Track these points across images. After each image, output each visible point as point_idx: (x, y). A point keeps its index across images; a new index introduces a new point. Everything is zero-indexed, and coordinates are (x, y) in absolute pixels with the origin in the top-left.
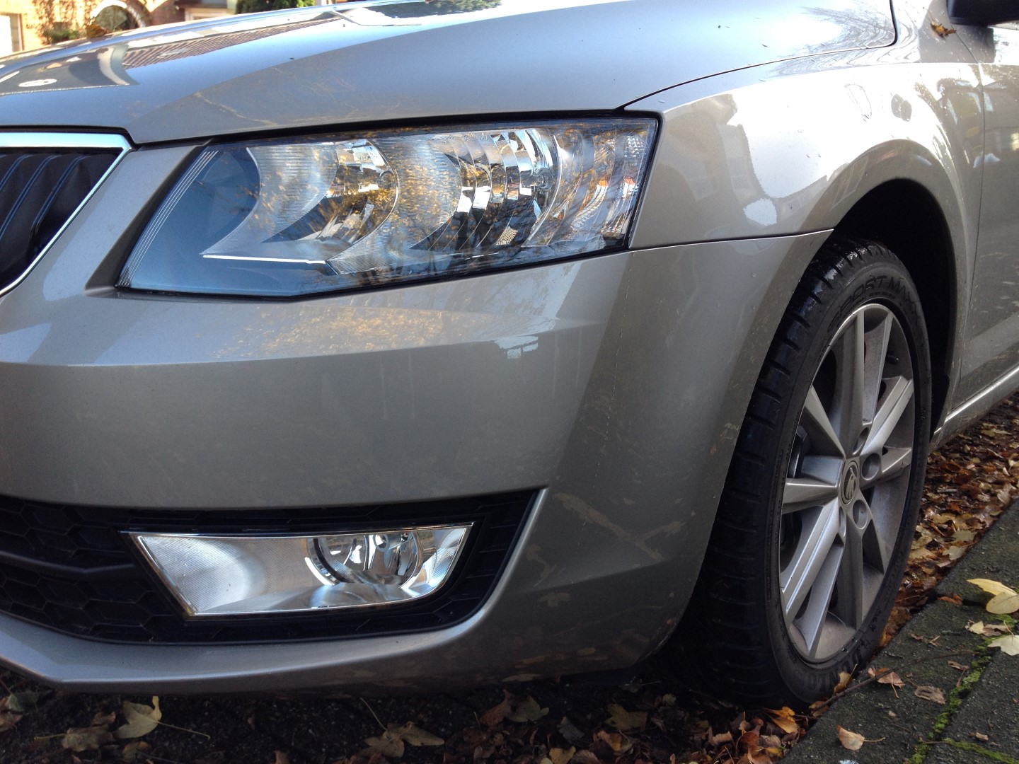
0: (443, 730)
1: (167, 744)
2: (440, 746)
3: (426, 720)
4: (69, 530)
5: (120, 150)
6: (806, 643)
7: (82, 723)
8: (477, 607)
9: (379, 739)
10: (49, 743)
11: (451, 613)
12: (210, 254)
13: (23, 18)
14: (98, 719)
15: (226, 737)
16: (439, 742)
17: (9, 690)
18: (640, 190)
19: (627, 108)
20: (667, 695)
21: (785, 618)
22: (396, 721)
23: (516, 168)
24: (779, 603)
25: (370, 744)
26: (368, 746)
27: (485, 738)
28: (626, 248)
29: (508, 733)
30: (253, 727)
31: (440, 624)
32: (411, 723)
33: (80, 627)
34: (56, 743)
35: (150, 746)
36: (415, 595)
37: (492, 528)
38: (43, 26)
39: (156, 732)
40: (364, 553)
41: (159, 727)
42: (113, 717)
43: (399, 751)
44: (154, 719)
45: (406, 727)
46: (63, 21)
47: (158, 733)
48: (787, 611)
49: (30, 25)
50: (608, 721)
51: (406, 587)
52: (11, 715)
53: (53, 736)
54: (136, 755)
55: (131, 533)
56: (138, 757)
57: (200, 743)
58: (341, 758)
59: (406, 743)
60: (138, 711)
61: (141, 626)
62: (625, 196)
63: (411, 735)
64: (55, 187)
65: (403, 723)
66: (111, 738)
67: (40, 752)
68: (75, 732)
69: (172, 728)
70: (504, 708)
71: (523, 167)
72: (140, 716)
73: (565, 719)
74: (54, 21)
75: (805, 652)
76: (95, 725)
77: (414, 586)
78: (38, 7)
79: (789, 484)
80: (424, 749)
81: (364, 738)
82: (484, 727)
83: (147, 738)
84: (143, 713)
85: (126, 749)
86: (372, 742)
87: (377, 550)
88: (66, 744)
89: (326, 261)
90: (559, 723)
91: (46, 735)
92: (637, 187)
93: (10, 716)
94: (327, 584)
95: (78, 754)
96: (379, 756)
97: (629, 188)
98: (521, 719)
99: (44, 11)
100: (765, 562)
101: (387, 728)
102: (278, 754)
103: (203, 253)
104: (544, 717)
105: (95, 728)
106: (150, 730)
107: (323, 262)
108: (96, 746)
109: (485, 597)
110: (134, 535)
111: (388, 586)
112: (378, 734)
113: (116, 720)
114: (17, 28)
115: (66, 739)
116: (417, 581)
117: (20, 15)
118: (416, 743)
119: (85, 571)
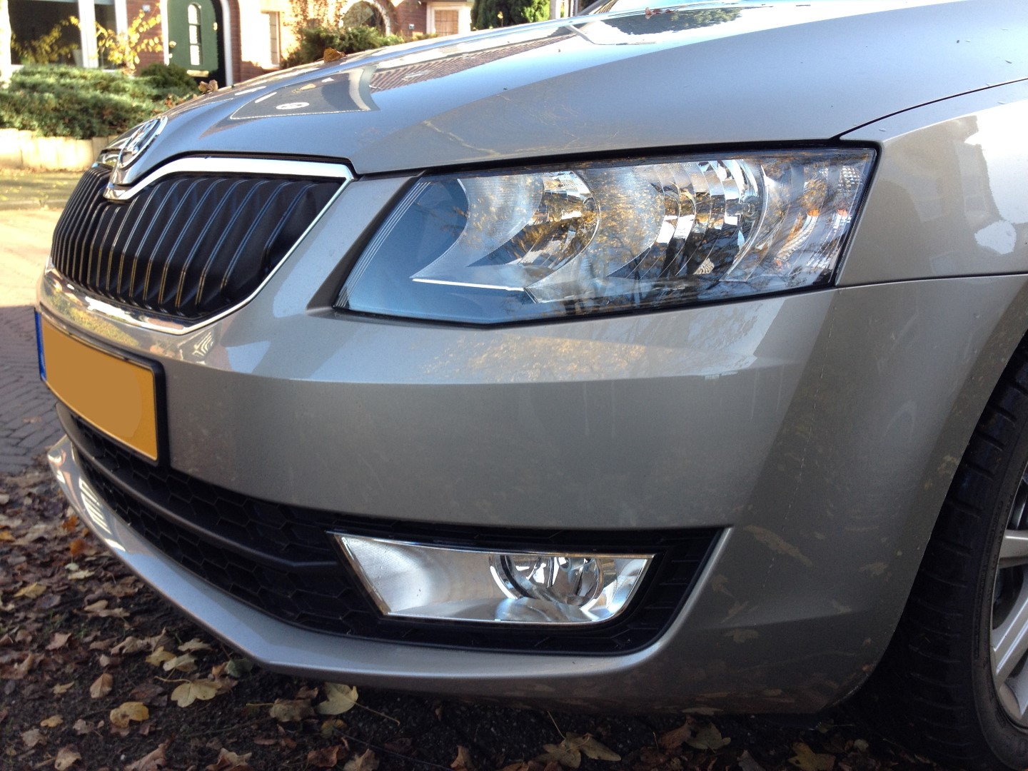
0: (620, 746)
1: (361, 725)
2: (617, 762)
3: (604, 734)
4: (283, 525)
5: (343, 180)
6: (1019, 706)
7: (288, 695)
8: (655, 638)
9: (558, 747)
10: (259, 710)
11: (629, 640)
12: (418, 279)
13: (281, 15)
14: (302, 693)
15: (414, 725)
16: (616, 758)
17: (228, 655)
18: (853, 221)
19: (843, 138)
20: (859, 740)
21: (995, 680)
22: (575, 731)
23: (722, 197)
24: (988, 664)
25: (548, 751)
26: (546, 752)
27: (661, 760)
28: (832, 285)
29: (686, 759)
30: (439, 718)
31: (617, 650)
32: (590, 735)
33: (288, 613)
34: (264, 712)
35: (346, 725)
36: (595, 619)
37: (673, 561)
38: (298, 23)
39: (352, 712)
40: (548, 572)
41: (355, 707)
42: (315, 693)
43: (576, 762)
44: (351, 699)
45: (584, 738)
46: (316, 17)
47: (354, 714)
48: (998, 671)
49: (286, 23)
50: (792, 760)
51: (585, 609)
52: (229, 681)
53: (263, 704)
54: (333, 732)
55: (335, 533)
56: (335, 734)
57: (390, 727)
58: (520, 760)
59: (583, 755)
60: (337, 690)
61: (340, 618)
62: (836, 227)
63: (589, 747)
64: (286, 213)
65: (581, 733)
66: (312, 712)
67: (250, 718)
68: (281, 702)
69: (367, 711)
70: (683, 733)
71: (729, 195)
72: (339, 695)
73: (746, 752)
74: (308, 18)
75: (1018, 717)
76: (300, 699)
77: (593, 609)
78: (294, 5)
79: (1009, 536)
80: (600, 763)
81: (542, 743)
82: (663, 749)
83: (344, 717)
84: (342, 692)
85: (325, 725)
86: (550, 749)
87: (560, 570)
88: (273, 715)
89: (524, 289)
90: (740, 756)
91: (257, 703)
92: (850, 218)
93: (227, 680)
94: (511, 598)
95: (283, 724)
96: (555, 764)
97: (842, 219)
98: (702, 745)
99: (299, 9)
100: (974, 619)
101: (565, 736)
102: (460, 749)
103: (413, 277)
104: (725, 747)
105: (299, 701)
106: (347, 710)
107: (522, 290)
108: (299, 719)
109: (663, 629)
110: (338, 536)
111: (570, 606)
112: (557, 742)
113: (318, 695)
114: (275, 25)
115: (273, 709)
116: (596, 605)
117: (279, 13)
118: (593, 755)
119: (295, 564)
